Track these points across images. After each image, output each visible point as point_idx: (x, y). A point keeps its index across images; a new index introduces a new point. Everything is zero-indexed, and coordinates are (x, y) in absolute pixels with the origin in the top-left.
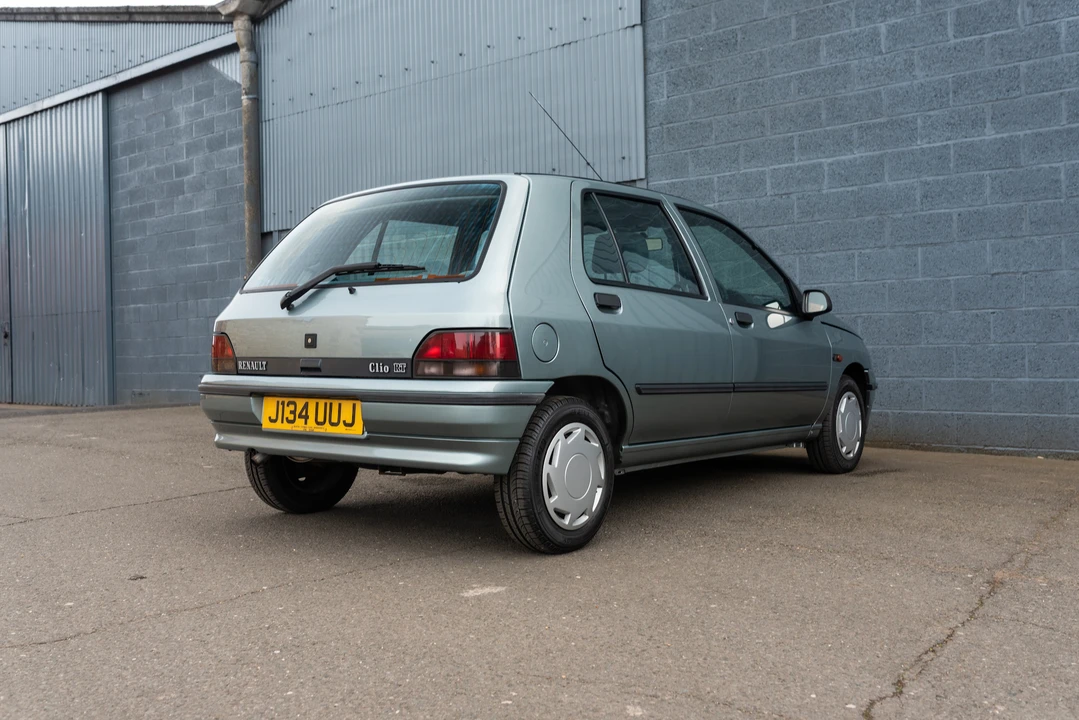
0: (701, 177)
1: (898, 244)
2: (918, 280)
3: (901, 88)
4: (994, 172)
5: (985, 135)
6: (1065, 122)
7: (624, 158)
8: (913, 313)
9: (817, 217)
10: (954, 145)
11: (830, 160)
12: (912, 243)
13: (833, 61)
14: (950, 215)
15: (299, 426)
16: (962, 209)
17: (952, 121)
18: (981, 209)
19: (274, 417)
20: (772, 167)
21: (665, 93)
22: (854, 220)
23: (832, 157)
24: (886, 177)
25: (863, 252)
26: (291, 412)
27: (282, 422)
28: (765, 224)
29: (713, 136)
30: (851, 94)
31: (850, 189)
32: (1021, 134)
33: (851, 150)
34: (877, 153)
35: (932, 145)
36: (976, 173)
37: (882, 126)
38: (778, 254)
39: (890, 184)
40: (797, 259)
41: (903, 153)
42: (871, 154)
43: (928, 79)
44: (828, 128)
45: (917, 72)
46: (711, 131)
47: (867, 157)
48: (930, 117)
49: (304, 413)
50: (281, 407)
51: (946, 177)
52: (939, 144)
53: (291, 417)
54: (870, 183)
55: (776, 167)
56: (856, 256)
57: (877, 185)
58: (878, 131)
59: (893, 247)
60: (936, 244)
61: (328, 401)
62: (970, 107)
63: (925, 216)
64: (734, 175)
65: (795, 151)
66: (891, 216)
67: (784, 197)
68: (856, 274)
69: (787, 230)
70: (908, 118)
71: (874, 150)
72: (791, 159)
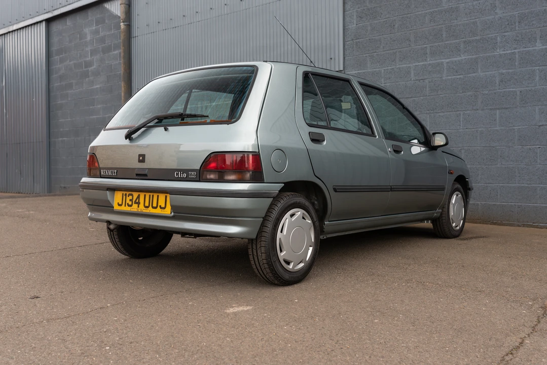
0: (375, 70)
1: (485, 108)
2: (496, 128)
3: (488, 20)
4: (541, 67)
5: (536, 46)
7: (331, 59)
8: (494, 147)
9: (439, 92)
10: (518, 52)
11: (447, 60)
12: (493, 108)
13: (450, 4)
14: (515, 91)
15: (135, 208)
16: (522, 89)
17: (518, 39)
19: (120, 203)
20: (414, 64)
21: (355, 22)
22: (460, 94)
23: (449, 58)
24: (479, 70)
25: (465, 112)
26: (130, 200)
27: (125, 206)
28: (410, 96)
29: (382, 47)
30: (460, 23)
31: (458, 77)
33: (460, 55)
34: (474, 56)
35: (505, 52)
36: (531, 68)
37: (477, 41)
39: (482, 74)
40: (428, 116)
41: (489, 57)
42: (470, 57)
43: (504, 15)
44: (447, 42)
45: (498, 11)
46: (380, 44)
47: (468, 59)
48: (505, 36)
49: (137, 201)
50: (124, 197)
51: (513, 70)
52: (510, 52)
53: (130, 203)
54: (470, 74)
55: (417, 64)
56: (462, 115)
57: (474, 75)
58: (475, 44)
59: (483, 110)
60: (507, 108)
61: (151, 194)
62: (528, 30)
63: (501, 92)
64: (393, 69)
65: (428, 55)
66: (482, 92)
67: (421, 81)
68: (461, 125)
69: (423, 100)
70: (492, 37)
71: (473, 55)
72: (425, 60)
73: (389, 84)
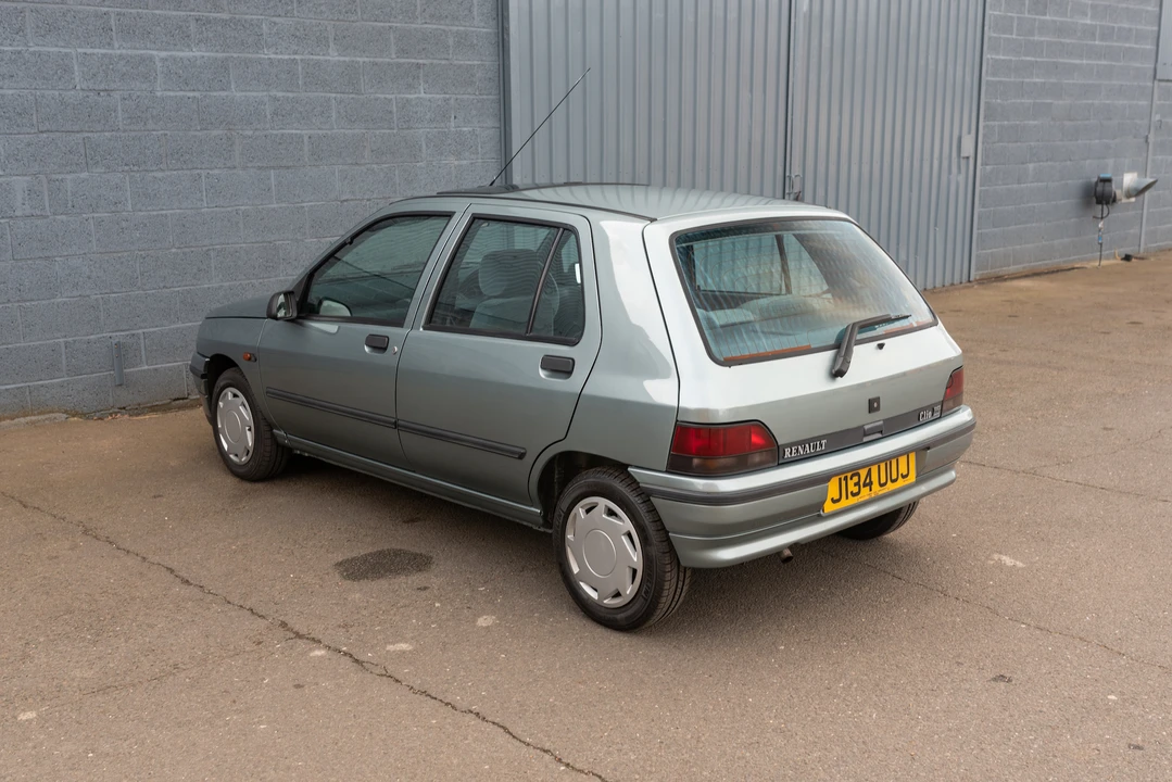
1: (249, 165)
2: (272, 206)
4: (338, 95)
5: (329, 55)
6: (394, 56)
8: (270, 242)
9: (151, 125)
10: (302, 60)
11: (164, 54)
12: (264, 165)
14: (301, 136)
16: (312, 132)
17: (298, 34)
18: (329, 132)
19: (836, 497)
20: (79, 50)
22: (197, 133)
23: (166, 50)
24: (233, 86)
25: (211, 172)
26: (855, 484)
27: (847, 498)
28: (76, 128)
31: (191, 94)
32: (360, 60)
33: (189, 46)
34: (220, 55)
35: (280, 57)
37: (225, 23)
38: (99, 170)
39: (239, 94)
40: (127, 178)
42: (213, 54)
44: (157, 12)
47: (209, 57)
48: (275, 23)
51: (295, 95)
52: (286, 57)
54: (216, 91)
55: (89, 51)
56: (203, 177)
57: (224, 94)
58: (219, 28)
59: (245, 168)
60: (288, 168)
62: (314, 21)
63: (277, 135)
64: (19, 52)
65: (114, 34)
66: (241, 132)
67: (102, 94)
68: (204, 199)
69: (110, 140)
70: (252, 20)
71: (217, 51)
72: (109, 44)
73: (11, 92)
